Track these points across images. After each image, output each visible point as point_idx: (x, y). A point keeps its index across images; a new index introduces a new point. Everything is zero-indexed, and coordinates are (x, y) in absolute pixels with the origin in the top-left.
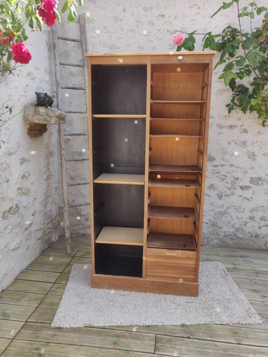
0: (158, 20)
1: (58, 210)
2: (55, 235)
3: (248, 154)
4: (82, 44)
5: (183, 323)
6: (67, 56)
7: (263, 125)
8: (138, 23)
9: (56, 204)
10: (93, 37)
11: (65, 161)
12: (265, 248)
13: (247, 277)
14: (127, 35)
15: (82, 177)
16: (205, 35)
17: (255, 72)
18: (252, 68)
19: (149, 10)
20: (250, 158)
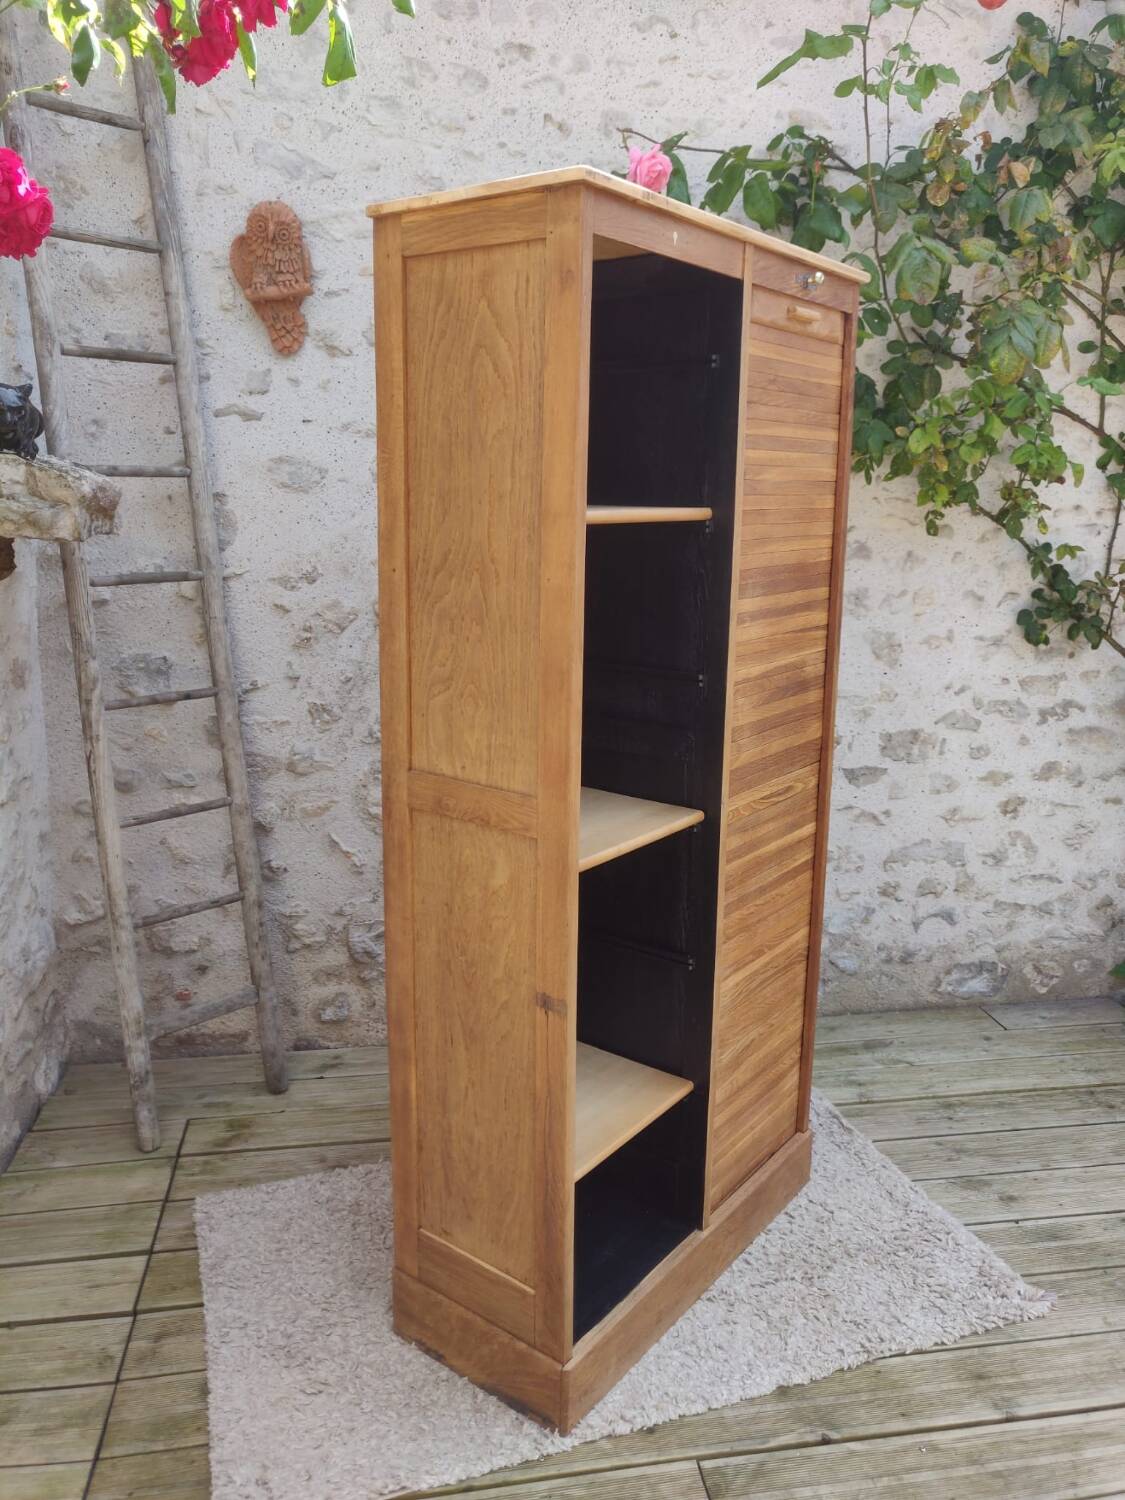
0: (502, 66)
1: (53, 941)
2: (45, 1059)
3: (872, 643)
4: (146, 142)
5: (782, 1383)
6: (66, 190)
7: (932, 529)
8: (416, 69)
9: (43, 912)
10: (197, 110)
11: (103, 711)
12: (933, 999)
13: (919, 1131)
14: (364, 118)
15: (174, 776)
16: (720, 155)
17: (897, 320)
18: (888, 303)
19: (464, 14)
20: (878, 657)
